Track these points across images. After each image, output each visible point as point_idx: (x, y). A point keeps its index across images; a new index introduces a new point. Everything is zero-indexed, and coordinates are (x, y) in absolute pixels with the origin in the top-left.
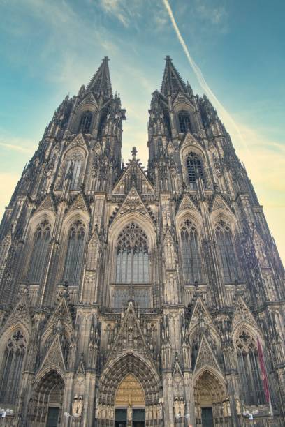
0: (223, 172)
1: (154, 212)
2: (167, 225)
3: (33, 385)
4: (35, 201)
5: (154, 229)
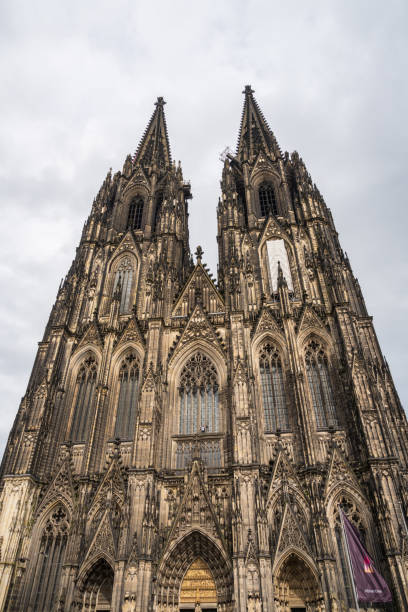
0: (316, 273)
1: (224, 338)
2: (239, 356)
3: (75, 581)
4: (75, 333)
5: (224, 361)
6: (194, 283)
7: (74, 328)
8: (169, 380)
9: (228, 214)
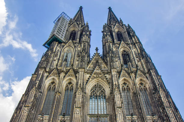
0: (140, 60)
1: (108, 78)
2: (116, 84)
4: (48, 71)
5: (108, 86)
6: (95, 59)
7: (48, 70)
8: (86, 92)
9: (107, 38)
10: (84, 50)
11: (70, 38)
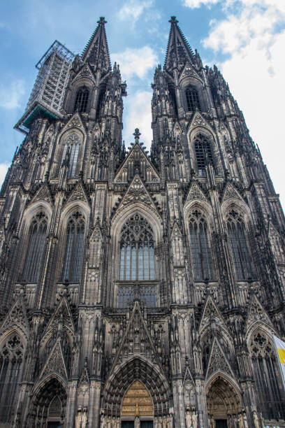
0: (235, 157)
1: (160, 203)
2: (175, 217)
3: (31, 397)
4: (28, 191)
5: (160, 221)
6: (133, 157)
7: (27, 187)
8: (111, 234)
9: (161, 105)
10: (106, 137)
11: (75, 107)
